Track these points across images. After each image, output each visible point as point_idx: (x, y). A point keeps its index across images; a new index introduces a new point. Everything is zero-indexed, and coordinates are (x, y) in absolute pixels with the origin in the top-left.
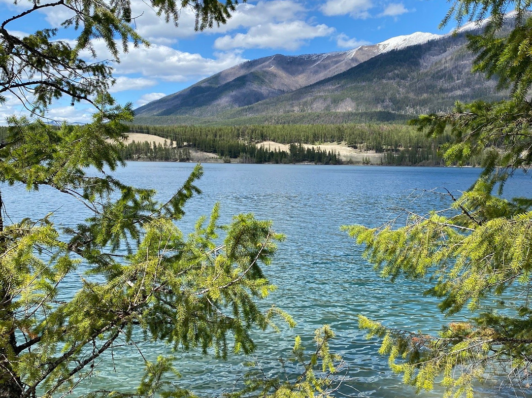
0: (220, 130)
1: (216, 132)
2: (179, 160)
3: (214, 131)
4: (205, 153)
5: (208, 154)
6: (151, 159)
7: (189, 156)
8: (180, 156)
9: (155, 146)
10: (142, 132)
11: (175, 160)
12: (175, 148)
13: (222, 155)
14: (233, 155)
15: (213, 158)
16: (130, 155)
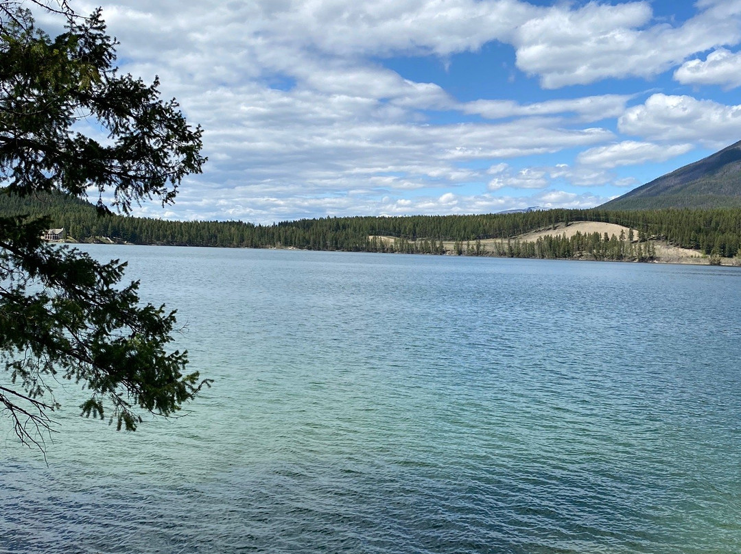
0: (719, 214)
1: (711, 217)
2: (637, 260)
3: (708, 217)
4: (681, 250)
5: (686, 251)
6: (598, 258)
7: (654, 253)
8: (640, 254)
9: (607, 239)
10: (599, 220)
11: (632, 259)
12: (636, 242)
13: (708, 252)
14: (726, 254)
15: (692, 256)
16: (568, 251)
